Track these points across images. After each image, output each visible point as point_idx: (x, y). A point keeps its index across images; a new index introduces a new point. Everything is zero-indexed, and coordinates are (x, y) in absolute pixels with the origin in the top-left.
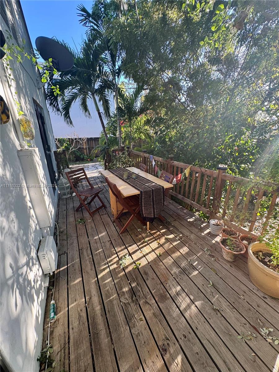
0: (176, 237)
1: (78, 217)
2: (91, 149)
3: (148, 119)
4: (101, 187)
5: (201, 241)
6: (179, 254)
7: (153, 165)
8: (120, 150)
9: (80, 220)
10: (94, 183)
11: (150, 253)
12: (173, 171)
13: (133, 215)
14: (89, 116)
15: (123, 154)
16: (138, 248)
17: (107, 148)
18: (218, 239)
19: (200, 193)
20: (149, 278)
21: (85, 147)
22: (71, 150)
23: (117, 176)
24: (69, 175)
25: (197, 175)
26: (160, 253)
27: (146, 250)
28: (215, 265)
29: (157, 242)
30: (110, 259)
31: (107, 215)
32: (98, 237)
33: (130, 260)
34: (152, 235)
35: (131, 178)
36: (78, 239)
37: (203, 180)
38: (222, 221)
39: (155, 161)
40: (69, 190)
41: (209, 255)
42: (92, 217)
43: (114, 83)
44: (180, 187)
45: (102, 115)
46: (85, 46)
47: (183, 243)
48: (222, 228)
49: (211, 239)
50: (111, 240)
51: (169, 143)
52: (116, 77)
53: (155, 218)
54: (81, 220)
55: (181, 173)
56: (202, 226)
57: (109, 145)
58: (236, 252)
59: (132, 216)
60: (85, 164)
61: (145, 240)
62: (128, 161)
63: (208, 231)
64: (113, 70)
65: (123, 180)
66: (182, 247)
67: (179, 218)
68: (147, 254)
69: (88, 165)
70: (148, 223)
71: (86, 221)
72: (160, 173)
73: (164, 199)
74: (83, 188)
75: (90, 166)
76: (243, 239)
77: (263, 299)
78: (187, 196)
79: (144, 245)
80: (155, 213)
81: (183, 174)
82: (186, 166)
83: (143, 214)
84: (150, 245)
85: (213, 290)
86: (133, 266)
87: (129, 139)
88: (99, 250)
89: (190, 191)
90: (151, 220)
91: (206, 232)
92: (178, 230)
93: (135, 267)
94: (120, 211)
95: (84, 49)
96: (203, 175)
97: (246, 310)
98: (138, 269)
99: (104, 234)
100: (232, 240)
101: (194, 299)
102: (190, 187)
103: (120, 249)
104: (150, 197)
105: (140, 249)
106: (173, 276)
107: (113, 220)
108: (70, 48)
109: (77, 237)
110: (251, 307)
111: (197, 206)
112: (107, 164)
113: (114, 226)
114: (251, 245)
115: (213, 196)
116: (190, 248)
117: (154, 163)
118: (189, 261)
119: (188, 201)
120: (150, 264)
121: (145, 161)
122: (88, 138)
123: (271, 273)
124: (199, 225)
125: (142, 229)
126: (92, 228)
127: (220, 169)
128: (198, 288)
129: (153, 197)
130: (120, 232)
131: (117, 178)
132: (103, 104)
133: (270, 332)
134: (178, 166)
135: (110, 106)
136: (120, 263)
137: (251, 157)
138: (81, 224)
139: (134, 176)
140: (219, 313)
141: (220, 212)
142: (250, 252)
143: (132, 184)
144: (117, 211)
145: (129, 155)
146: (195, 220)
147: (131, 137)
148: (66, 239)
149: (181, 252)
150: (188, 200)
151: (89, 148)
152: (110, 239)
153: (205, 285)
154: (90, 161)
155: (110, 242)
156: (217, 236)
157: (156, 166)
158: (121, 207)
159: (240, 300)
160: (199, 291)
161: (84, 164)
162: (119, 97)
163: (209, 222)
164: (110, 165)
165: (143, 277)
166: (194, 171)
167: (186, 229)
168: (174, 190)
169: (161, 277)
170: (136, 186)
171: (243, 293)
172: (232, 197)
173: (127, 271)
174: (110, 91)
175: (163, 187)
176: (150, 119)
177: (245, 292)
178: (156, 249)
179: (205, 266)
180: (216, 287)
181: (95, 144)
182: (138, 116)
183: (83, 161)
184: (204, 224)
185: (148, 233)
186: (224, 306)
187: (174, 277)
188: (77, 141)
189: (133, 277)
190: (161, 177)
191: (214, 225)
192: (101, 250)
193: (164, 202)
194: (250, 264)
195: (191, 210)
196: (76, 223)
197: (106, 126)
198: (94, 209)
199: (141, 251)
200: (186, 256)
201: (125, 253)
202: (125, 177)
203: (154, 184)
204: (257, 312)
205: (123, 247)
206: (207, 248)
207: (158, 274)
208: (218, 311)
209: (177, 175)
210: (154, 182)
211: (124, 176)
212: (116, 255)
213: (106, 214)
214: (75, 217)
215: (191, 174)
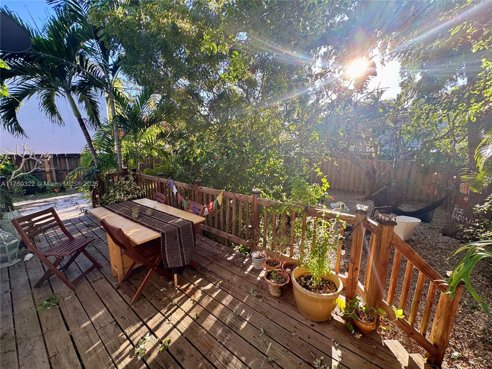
0: (215, 285)
1: (40, 298)
2: (61, 172)
3: (162, 133)
4: (87, 235)
5: (245, 283)
6: (221, 307)
7: (175, 193)
8: (120, 173)
9: (46, 302)
10: (73, 231)
11: (182, 318)
12: (203, 199)
13: (151, 269)
14: (59, 122)
15: (127, 179)
16: (164, 318)
17: (96, 172)
18: (263, 274)
19: (237, 222)
20: (185, 357)
21: (47, 169)
22: (16, 175)
23: (120, 214)
24: (21, 224)
25: (231, 202)
26: (197, 315)
27: (176, 316)
28: (263, 307)
29: (191, 300)
30: (117, 353)
31: (104, 280)
32: (89, 322)
33: (153, 341)
34: (183, 291)
35: (144, 215)
36: (44, 340)
37: (238, 206)
38: (264, 252)
39: (176, 187)
40: (16, 250)
41: (257, 296)
42: (73, 290)
43: (107, 81)
44: (213, 218)
45: (85, 123)
46: (52, 24)
47: (225, 291)
48: (264, 260)
49: (256, 276)
50: (115, 320)
51: (194, 164)
52: (110, 75)
53: (184, 266)
54: (48, 301)
55: (213, 201)
56: (244, 262)
57: (99, 167)
58: (282, 284)
59: (149, 272)
60: (49, 197)
61: (173, 302)
62: (135, 189)
63: (251, 267)
64: (104, 65)
65: (132, 220)
66: (224, 297)
67: (216, 258)
68: (179, 322)
69: (56, 200)
70: (175, 276)
71: (62, 300)
72: (185, 203)
73: (194, 237)
74: (49, 241)
75: (60, 201)
76: (286, 267)
77: (311, 327)
78: (222, 229)
79: (172, 310)
80: (185, 260)
81: (215, 201)
82: (218, 192)
83: (167, 265)
84: (182, 307)
85: (266, 338)
86: (160, 348)
87: (135, 157)
88: (93, 344)
89: (225, 221)
90: (180, 271)
91: (249, 270)
92: (216, 275)
93: (161, 349)
94: (128, 269)
95: (51, 28)
96: (237, 201)
97: (299, 347)
98: (167, 350)
99: (100, 313)
100: (276, 272)
101: (246, 360)
102: (225, 216)
103: (133, 329)
104: (176, 238)
105: (166, 318)
106: (217, 340)
107: (116, 285)
108: (21, 20)
109: (44, 337)
110: (303, 342)
111: (235, 238)
112: (97, 196)
113: (118, 295)
114: (293, 271)
115: (252, 224)
116: (234, 295)
117: (175, 191)
118: (235, 312)
119: (225, 235)
120: (184, 336)
121: (162, 188)
122: (54, 156)
123: (313, 296)
124: (241, 262)
125: (167, 287)
126: (76, 309)
127: (254, 193)
128: (250, 343)
129: (180, 238)
130: (130, 301)
131: (121, 218)
132: (86, 106)
133: (322, 361)
134: (208, 193)
135: (100, 110)
136: (136, 352)
137: (281, 178)
138: (49, 308)
139: (149, 213)
140: (274, 365)
141: (261, 242)
142: (294, 279)
143: (147, 225)
144: (123, 270)
145: (136, 180)
146: (236, 257)
147: (137, 155)
148: (15, 349)
149: (224, 303)
150: (225, 233)
151: (56, 171)
152: (113, 317)
153: (256, 336)
154: (59, 192)
155: (115, 323)
156: (261, 270)
157: (179, 195)
158: (129, 262)
159: (293, 339)
160: (251, 346)
161: (45, 198)
162: (116, 100)
163: (251, 256)
164: (103, 197)
165: (177, 359)
166: (227, 197)
167: (226, 271)
168: (206, 224)
169: (202, 348)
170: (154, 225)
171: (293, 329)
172: (270, 222)
173: (149, 361)
174: (99, 90)
175: (192, 222)
176: (165, 132)
177: (296, 327)
178: (190, 311)
179: (253, 312)
180: (268, 333)
181: (69, 163)
182: (147, 127)
183: (44, 192)
184: (246, 260)
185: (177, 290)
186: (279, 353)
187: (219, 342)
188: (30, 160)
189: (160, 365)
190: (187, 209)
191: (256, 258)
192: (98, 342)
193: (195, 241)
194: (295, 293)
195: (229, 245)
196: (37, 310)
197: (93, 139)
198: (77, 276)
199: (169, 320)
200: (230, 307)
201: (144, 333)
202: (135, 215)
203: (179, 220)
204: (309, 345)
205: (138, 325)
206: (253, 289)
207: (198, 345)
208: (274, 362)
209: (208, 203)
210: (179, 218)
211: (133, 214)
212: (128, 342)
213: (101, 278)
214: (34, 299)
215: (224, 201)
